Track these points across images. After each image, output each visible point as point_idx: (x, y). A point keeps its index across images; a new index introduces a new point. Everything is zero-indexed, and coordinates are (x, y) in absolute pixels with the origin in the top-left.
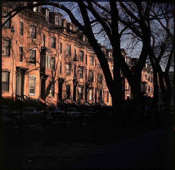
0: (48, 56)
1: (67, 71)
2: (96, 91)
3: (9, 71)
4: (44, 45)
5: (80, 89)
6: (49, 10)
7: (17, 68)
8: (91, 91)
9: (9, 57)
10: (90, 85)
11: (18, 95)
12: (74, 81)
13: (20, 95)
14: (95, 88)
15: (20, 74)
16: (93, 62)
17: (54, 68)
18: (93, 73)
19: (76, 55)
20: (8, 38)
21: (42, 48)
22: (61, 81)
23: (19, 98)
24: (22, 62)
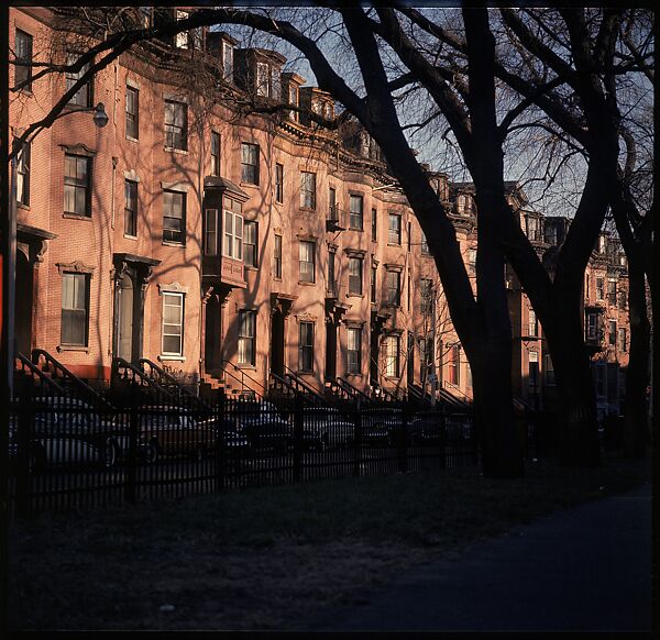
0: (231, 212)
1: (304, 271)
2: (411, 344)
3: (87, 271)
4: (217, 171)
5: (351, 334)
6: (232, 42)
7: (118, 259)
8: (391, 344)
9: (86, 218)
10: (390, 322)
11: (120, 359)
12: (329, 304)
13: (129, 361)
14: (409, 331)
15: (129, 282)
16: (399, 232)
17: (254, 256)
18: (399, 273)
19: (334, 208)
20: (83, 147)
21: (210, 184)
22: (280, 307)
23: (126, 372)
24: (135, 238)
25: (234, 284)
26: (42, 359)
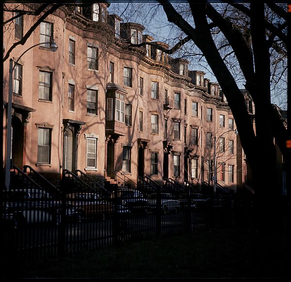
2: (203, 162)
3: (50, 127)
4: (112, 81)
5: (175, 158)
6: (119, 19)
7: (65, 122)
8: (193, 162)
9: (50, 102)
12: (165, 143)
13: (71, 171)
14: (202, 157)
15: (71, 133)
16: (197, 110)
18: (197, 129)
19: (167, 99)
20: (48, 67)
21: (109, 87)
22: (142, 145)
23: (69, 176)
24: (73, 112)
25: (120, 134)
26: (28, 170)
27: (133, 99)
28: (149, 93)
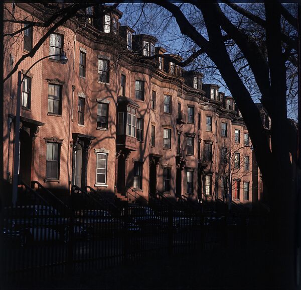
0: (132, 115)
1: (166, 142)
2: (217, 179)
3: (59, 142)
4: (124, 94)
5: (188, 174)
6: (132, 31)
7: (75, 136)
8: (207, 178)
9: (59, 115)
11: (75, 186)
12: (178, 159)
13: (80, 187)
14: (216, 173)
15: (80, 147)
16: (211, 125)
17: (140, 135)
18: (211, 145)
19: (180, 113)
20: (58, 80)
21: (120, 100)
22: (154, 160)
23: (78, 192)
24: (83, 126)
25: (132, 149)
26: (36, 185)
27: (145, 113)
28: (162, 107)
